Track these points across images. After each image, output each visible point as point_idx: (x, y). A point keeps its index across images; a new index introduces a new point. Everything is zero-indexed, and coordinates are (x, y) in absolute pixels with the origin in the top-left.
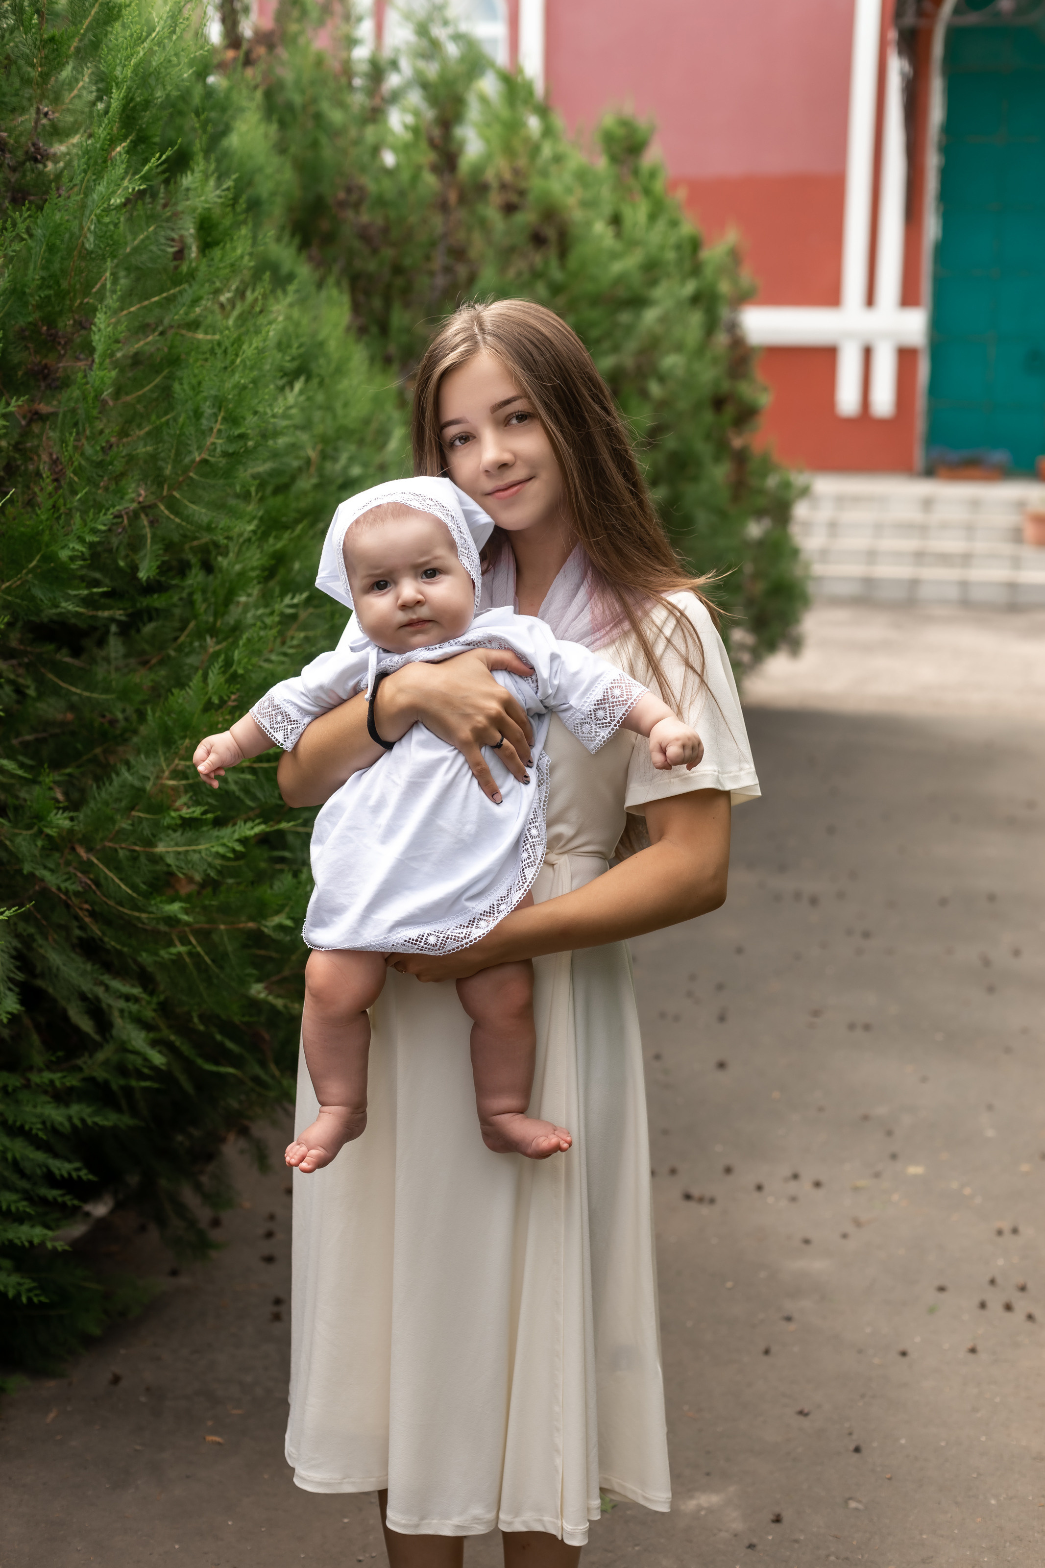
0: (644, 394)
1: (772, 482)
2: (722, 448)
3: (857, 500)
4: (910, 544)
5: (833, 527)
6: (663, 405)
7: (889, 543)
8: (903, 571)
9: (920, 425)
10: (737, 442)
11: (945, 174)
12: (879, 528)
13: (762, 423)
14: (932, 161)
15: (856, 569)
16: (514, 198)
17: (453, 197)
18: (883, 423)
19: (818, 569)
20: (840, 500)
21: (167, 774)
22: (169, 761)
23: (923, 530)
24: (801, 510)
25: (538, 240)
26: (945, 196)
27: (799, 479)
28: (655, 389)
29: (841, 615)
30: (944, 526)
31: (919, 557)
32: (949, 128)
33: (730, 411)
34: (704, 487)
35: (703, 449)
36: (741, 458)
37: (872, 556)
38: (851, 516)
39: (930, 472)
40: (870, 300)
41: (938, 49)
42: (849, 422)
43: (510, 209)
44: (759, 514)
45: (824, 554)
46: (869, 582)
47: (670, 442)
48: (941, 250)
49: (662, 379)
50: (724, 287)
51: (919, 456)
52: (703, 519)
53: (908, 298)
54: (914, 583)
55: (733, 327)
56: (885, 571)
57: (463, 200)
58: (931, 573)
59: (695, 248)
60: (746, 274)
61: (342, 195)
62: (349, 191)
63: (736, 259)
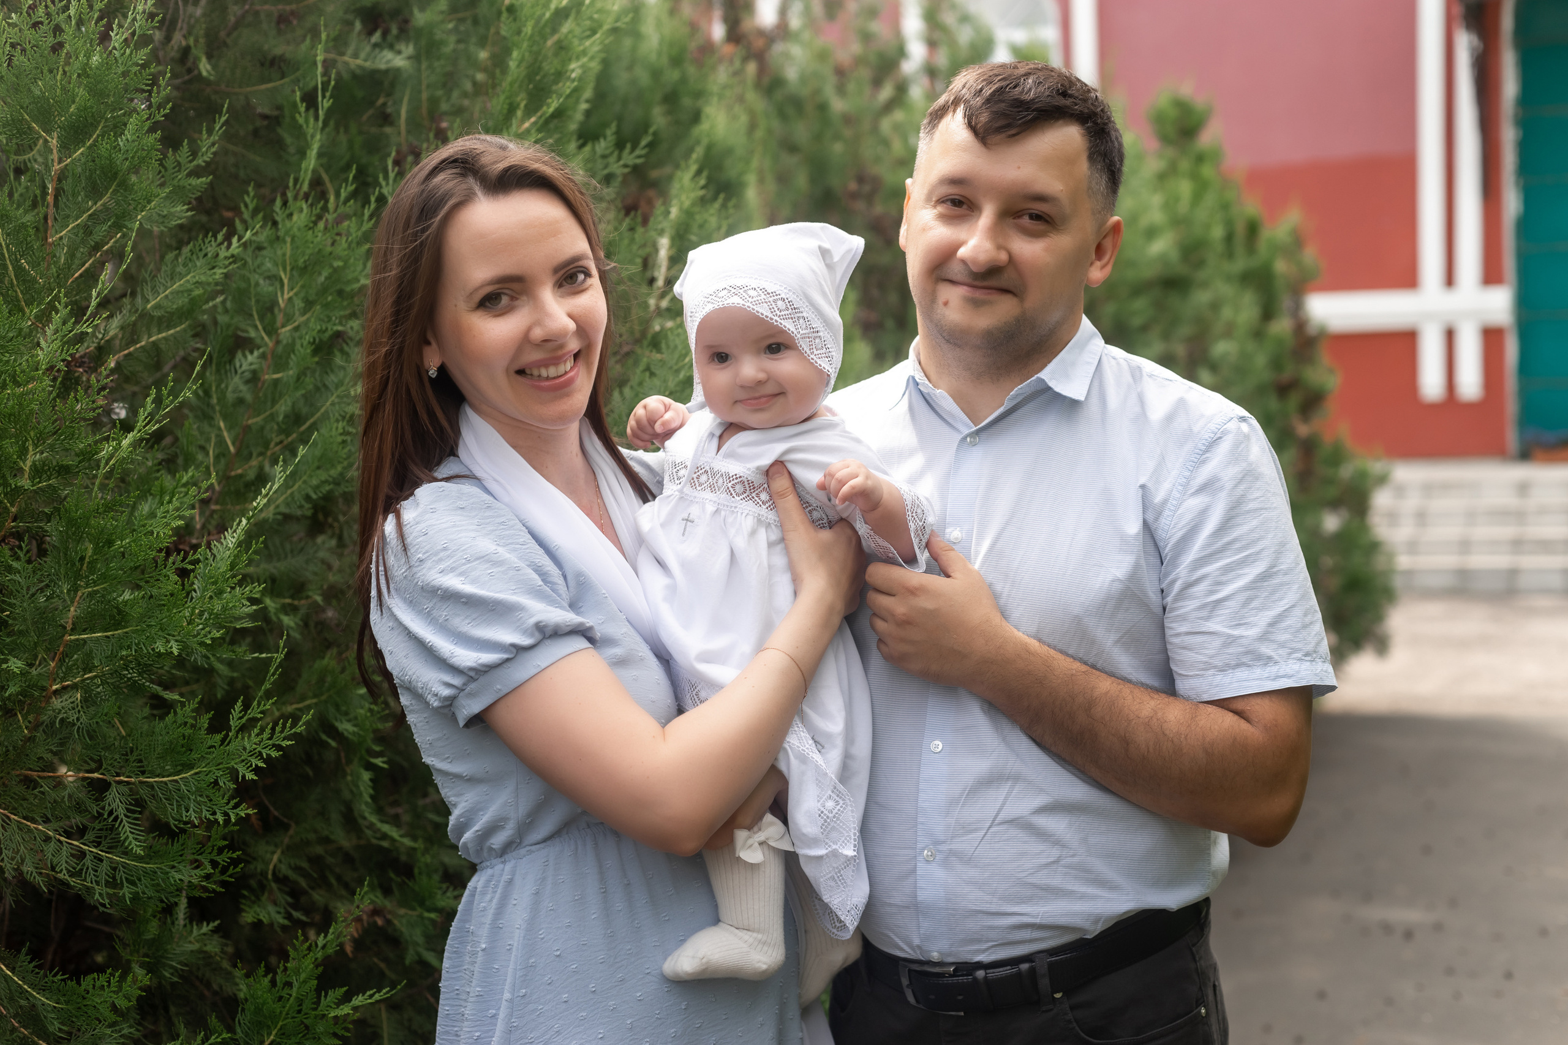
1: (1346, 472)
2: (1285, 436)
3: (1446, 487)
4: (1507, 532)
5: (1422, 517)
7: (1483, 532)
8: (1501, 561)
9: (1511, 406)
10: (1303, 430)
11: (1524, 148)
12: (1471, 517)
13: (1330, 408)
14: (1509, 136)
15: (1449, 561)
18: (1470, 407)
19: (1403, 561)
20: (1429, 489)
23: (1519, 516)
24: (1381, 500)
26: (1524, 169)
27: (1376, 467)
28: (1205, 375)
29: (1434, 608)
30: (1543, 511)
31: (1518, 545)
32: (1525, 100)
33: (1296, 396)
36: (1307, 446)
37: (1465, 546)
38: (1439, 504)
39: (1525, 455)
40: (1450, 279)
41: (1507, 22)
42: (1434, 407)
44: (1334, 504)
45: (1413, 547)
46: (1463, 574)
48: (1524, 225)
49: (1212, 365)
50: (1281, 267)
51: (1512, 438)
53: (1491, 276)
54: (1513, 573)
55: (1297, 313)
56: (1479, 561)
58: (1529, 561)
59: (1253, 229)
60: (1310, 255)
61: (853, 186)
62: (861, 179)
63: (1298, 241)
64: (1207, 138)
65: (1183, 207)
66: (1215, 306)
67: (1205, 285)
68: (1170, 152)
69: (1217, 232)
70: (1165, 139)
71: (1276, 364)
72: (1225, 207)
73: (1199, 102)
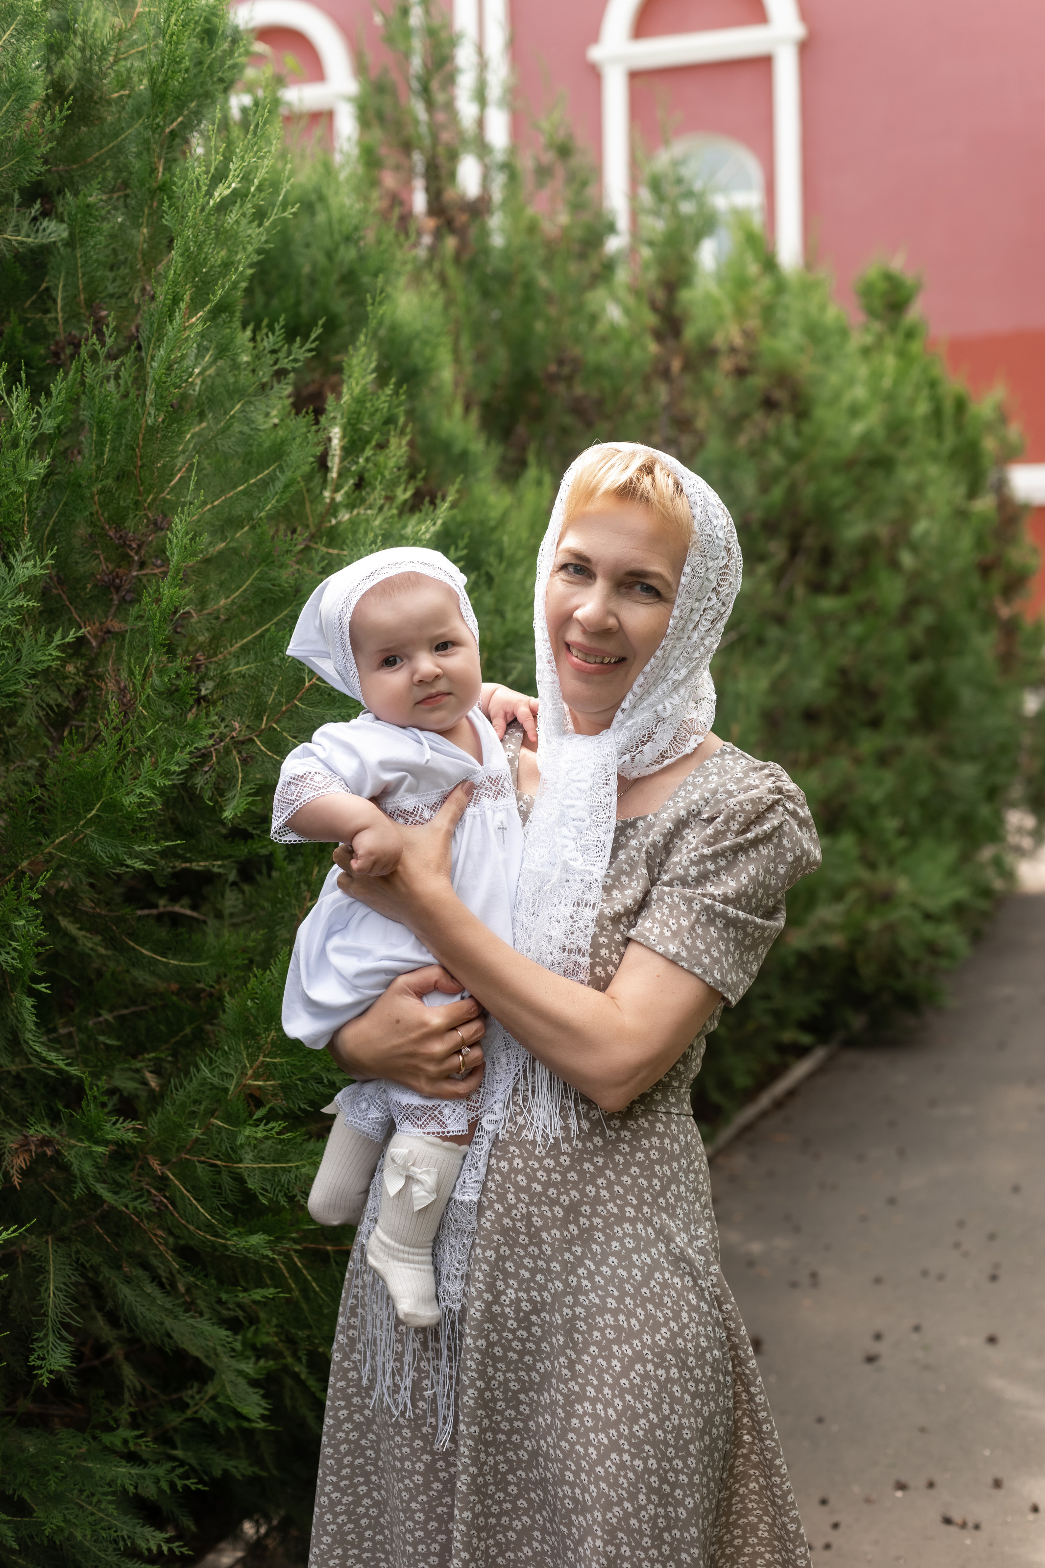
0: (894, 565)
2: (988, 619)
6: (916, 576)
10: (1005, 612)
13: (1034, 586)
16: (744, 362)
17: (676, 365)
21: (250, 1072)
22: (252, 1058)
25: (769, 404)
28: (907, 559)
33: (998, 579)
34: (969, 662)
35: (966, 619)
36: (1010, 629)
43: (741, 373)
44: (1037, 685)
47: (926, 616)
49: (914, 549)
50: (989, 444)
52: (967, 696)
55: (1001, 486)
57: (688, 366)
59: (961, 406)
60: (1014, 431)
61: (553, 368)
62: (561, 362)
63: (1003, 418)
64: (915, 313)
65: (887, 383)
66: (920, 488)
67: (911, 462)
68: (877, 326)
69: (922, 408)
70: (871, 313)
71: (980, 543)
72: (933, 384)
73: (909, 278)
